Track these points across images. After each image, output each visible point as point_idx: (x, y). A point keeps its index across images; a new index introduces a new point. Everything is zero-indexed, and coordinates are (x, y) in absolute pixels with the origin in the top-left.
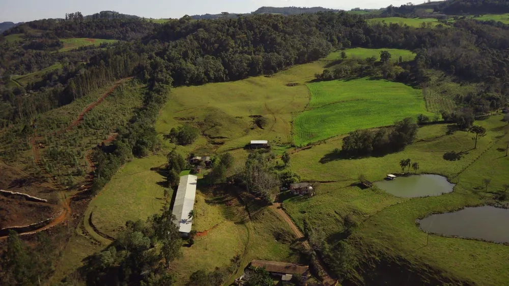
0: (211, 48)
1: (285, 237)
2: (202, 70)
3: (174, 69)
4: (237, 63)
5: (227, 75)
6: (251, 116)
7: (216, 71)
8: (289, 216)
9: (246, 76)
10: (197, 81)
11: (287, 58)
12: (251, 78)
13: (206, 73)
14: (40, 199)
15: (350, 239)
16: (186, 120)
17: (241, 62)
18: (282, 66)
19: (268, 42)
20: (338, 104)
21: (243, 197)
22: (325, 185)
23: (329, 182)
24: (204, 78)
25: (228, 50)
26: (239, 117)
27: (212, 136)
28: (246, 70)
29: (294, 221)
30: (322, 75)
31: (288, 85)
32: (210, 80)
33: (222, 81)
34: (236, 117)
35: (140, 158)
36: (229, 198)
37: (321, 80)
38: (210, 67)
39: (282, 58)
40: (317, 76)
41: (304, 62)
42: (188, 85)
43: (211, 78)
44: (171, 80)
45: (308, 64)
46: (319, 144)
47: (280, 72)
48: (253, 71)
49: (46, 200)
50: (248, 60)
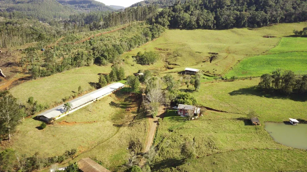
0: (210, 6)
1: (135, 148)
2: (194, 18)
3: (174, 17)
4: (226, 16)
5: (214, 24)
6: (210, 53)
7: (206, 21)
8: (157, 131)
9: (232, 27)
10: (188, 26)
11: (272, 16)
12: (235, 29)
13: (197, 21)
14: (3, 75)
15: (177, 169)
16: (162, 50)
17: (229, 16)
18: (266, 23)
19: (261, 4)
20: (296, 52)
21: (142, 107)
22: (215, 113)
23: (221, 111)
24: (194, 25)
25: (223, 7)
26: (198, 52)
27: (170, 63)
28: (232, 22)
29: (156, 136)
30: (301, 32)
31: (264, 37)
32: (199, 27)
33: (210, 28)
34: (197, 52)
35: (100, 66)
36: (133, 106)
37: (299, 36)
38: (202, 18)
39: (268, 16)
40: (296, 32)
41: (290, 22)
42: (181, 29)
43: (200, 25)
44: (168, 23)
45: (294, 23)
46: (243, 80)
47: (264, 27)
48: (238, 23)
49: (5, 76)
50: (237, 15)
